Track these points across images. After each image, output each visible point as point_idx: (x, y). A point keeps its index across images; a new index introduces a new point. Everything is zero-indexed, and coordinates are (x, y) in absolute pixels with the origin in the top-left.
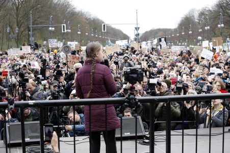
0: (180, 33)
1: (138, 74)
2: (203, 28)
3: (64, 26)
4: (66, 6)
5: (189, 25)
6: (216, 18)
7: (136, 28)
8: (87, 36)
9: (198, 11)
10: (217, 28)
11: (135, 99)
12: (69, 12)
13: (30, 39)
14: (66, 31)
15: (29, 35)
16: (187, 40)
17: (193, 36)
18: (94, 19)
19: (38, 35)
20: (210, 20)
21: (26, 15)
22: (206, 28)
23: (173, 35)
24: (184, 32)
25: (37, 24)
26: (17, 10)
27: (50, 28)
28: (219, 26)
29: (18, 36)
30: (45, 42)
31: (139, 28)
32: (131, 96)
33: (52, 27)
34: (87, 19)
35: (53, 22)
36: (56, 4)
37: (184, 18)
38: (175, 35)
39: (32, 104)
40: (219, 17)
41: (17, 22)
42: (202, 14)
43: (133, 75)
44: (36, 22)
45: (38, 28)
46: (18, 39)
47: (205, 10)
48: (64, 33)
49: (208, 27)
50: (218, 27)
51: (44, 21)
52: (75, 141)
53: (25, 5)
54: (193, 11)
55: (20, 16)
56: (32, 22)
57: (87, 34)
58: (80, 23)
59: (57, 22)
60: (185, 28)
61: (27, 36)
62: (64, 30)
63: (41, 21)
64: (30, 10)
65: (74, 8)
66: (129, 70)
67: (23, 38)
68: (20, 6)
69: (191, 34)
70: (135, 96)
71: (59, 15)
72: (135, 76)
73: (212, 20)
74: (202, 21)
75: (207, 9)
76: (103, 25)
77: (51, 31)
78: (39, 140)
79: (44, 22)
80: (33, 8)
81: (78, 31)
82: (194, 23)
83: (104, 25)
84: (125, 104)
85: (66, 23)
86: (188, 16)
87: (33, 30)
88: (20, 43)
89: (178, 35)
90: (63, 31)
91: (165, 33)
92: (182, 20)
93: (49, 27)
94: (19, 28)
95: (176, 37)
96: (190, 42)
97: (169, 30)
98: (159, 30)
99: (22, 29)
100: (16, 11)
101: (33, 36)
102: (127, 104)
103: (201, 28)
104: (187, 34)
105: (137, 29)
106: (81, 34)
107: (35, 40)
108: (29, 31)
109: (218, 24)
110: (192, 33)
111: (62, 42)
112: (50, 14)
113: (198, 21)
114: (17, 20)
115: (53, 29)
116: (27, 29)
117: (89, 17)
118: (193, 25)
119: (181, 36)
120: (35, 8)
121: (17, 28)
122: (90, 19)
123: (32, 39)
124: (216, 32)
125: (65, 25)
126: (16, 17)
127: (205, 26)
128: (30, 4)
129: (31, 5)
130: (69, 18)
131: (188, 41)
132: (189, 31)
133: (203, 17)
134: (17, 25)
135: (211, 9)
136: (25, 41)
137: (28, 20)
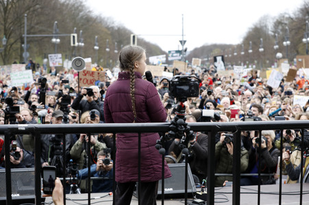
0: (246, 51)
1: (191, 86)
2: (280, 43)
3: (74, 37)
4: (78, 7)
5: (259, 38)
6: (299, 28)
7: (181, 42)
8: (108, 53)
9: (273, 19)
10: (301, 44)
11: (185, 125)
12: (82, 17)
13: (24, 55)
14: (76, 44)
15: (22, 49)
16: (256, 62)
17: (264, 55)
18: (119, 29)
19: (35, 49)
20: (290, 31)
21: (18, 20)
22: (285, 43)
23: (235, 54)
24: (252, 49)
25: (34, 33)
26: (5, 12)
27: (54, 40)
28: (304, 40)
29: (5, 50)
30: (45, 60)
31: (185, 42)
32: (180, 120)
33: (56, 38)
34: (108, 28)
35: (58, 30)
36: (63, 4)
37: (252, 29)
38: (239, 54)
39: (24, 129)
40: (304, 27)
41: (5, 30)
42: (279, 23)
43: (182, 87)
44: (32, 31)
45: (36, 39)
46: (5, 55)
47: (283, 17)
48: (74, 47)
49: (288, 42)
50: (302, 42)
51: (44, 28)
52: (89, 199)
53: (17, 5)
54: (265, 18)
55: (9, 21)
56: (27, 31)
57: (108, 50)
58: (98, 34)
59: (65, 30)
60: (254, 43)
61: (19, 51)
62: (74, 43)
63: (41, 28)
64: (24, 13)
65: (89, 12)
66: (176, 80)
67: (14, 54)
68: (10, 6)
69: (262, 52)
70: (185, 120)
71: (68, 20)
72: (186, 88)
73: (293, 32)
74: (279, 34)
75: (287, 16)
76: (132, 36)
77: (54, 44)
78: (33, 196)
79: (44, 31)
80: (29, 9)
81: (95, 45)
82: (266, 37)
83: (134, 37)
84: (170, 132)
85: (77, 32)
86: (258, 26)
87: (28, 42)
88: (8, 60)
89: (243, 53)
90: (72, 44)
91: (224, 50)
92: (249, 33)
93: (52, 37)
94: (8, 38)
95: (239, 57)
96: (260, 64)
97: (230, 46)
98: (215, 46)
99: (12, 40)
100: (3, 14)
101: (28, 50)
102: (173, 133)
103: (278, 44)
104: (256, 51)
105: (183, 42)
106: (99, 50)
107: (30, 57)
108: (23, 43)
109: (303, 37)
110: (264, 51)
111: (71, 60)
112: (54, 19)
113: (273, 34)
114: (5, 27)
115: (58, 40)
116: (19, 40)
117: (111, 25)
118: (265, 40)
119: (247, 55)
120: (32, 9)
121: (4, 39)
122: (112, 28)
123: (26, 55)
124: (300, 50)
125: (76, 35)
126: (3, 22)
127: (284, 40)
128: (24, 4)
129: (26, 5)
130: (82, 25)
131: (258, 63)
132: (260, 48)
133: (280, 27)
134: (5, 34)
135: (292, 16)
136: (16, 58)
137: (21, 26)
